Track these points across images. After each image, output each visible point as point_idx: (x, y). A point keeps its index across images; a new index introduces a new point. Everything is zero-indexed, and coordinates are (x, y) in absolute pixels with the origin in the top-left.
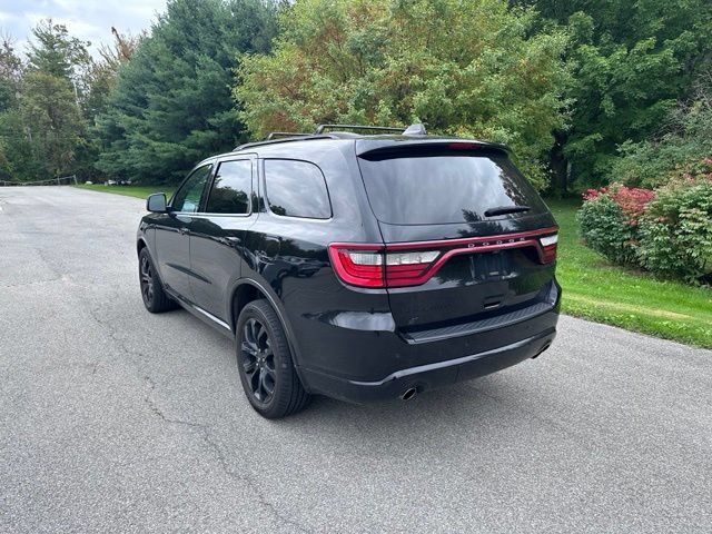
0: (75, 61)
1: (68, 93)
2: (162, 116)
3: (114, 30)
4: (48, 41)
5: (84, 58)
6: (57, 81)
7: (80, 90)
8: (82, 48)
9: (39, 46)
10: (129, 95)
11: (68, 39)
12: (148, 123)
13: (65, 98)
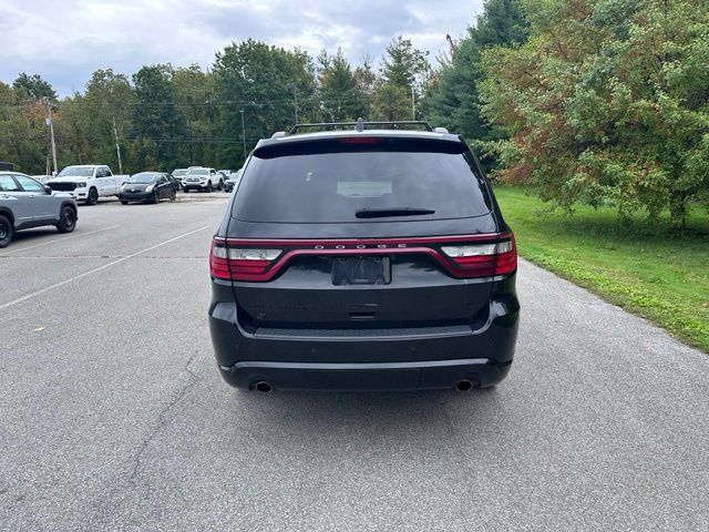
0: (416, 70)
1: (406, 99)
2: (467, 113)
3: (448, 37)
4: (398, 55)
5: (424, 67)
6: (398, 91)
7: (417, 96)
8: (421, 57)
9: (391, 61)
10: (447, 96)
11: (411, 51)
12: (456, 122)
13: (403, 104)
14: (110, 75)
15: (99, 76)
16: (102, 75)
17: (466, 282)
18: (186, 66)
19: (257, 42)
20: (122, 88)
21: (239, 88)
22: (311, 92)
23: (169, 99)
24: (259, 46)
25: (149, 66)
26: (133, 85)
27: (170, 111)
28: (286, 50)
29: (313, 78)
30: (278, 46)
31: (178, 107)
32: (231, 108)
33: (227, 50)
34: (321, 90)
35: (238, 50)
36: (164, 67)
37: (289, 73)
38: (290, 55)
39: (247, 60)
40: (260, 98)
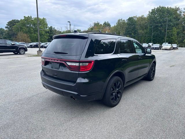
14: (121, 20)
15: (119, 21)
16: (120, 20)
17: (72, 72)
18: (140, 16)
19: (162, 6)
20: (124, 23)
21: (154, 20)
22: (179, 19)
23: (135, 25)
24: (163, 7)
25: (131, 17)
26: (126, 22)
27: (134, 28)
28: (172, 7)
29: (181, 15)
30: (169, 7)
31: (136, 27)
32: (151, 26)
33: (152, 10)
34: (183, 18)
35: (156, 10)
36: (135, 17)
37: (171, 14)
38: (173, 9)
39: (158, 12)
40: (160, 23)
